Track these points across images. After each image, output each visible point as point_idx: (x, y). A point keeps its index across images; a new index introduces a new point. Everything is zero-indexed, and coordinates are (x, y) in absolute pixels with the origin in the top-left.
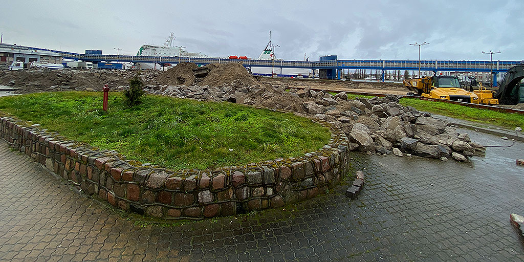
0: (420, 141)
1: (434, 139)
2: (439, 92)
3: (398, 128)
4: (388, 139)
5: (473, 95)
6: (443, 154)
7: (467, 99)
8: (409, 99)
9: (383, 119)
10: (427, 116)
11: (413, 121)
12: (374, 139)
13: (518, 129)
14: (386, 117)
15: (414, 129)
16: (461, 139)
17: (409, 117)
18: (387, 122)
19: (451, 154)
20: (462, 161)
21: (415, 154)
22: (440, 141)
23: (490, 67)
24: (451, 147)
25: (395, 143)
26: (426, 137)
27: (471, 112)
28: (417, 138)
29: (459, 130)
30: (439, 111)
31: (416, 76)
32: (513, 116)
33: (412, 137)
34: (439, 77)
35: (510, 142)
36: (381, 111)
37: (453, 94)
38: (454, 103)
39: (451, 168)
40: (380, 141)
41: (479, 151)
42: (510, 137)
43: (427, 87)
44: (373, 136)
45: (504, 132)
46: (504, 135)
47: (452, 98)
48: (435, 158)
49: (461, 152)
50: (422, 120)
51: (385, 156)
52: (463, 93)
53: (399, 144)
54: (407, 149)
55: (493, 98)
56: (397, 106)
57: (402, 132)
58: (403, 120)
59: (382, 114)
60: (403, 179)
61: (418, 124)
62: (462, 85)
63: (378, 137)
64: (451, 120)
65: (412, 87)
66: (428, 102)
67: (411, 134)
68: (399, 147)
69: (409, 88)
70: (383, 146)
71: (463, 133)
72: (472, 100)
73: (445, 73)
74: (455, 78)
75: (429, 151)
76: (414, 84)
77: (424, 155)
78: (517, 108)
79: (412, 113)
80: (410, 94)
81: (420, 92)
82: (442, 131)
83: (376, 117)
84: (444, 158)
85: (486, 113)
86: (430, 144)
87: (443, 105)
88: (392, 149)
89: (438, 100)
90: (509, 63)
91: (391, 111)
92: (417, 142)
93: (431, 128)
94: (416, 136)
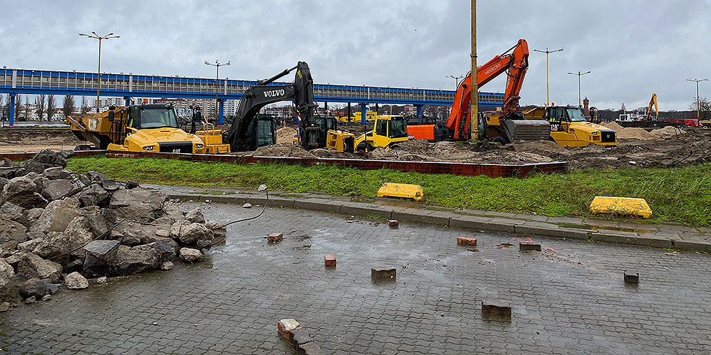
0: (122, 243)
1: (148, 231)
2: (140, 139)
3: (76, 226)
4: (51, 256)
5: (196, 139)
6: (165, 257)
7: (187, 147)
8: (84, 160)
9: (35, 211)
10: (131, 186)
11: (104, 202)
12: (15, 265)
13: (263, 187)
14: (40, 203)
15: (109, 220)
16: (192, 221)
17: (95, 194)
18: (46, 217)
19: (178, 253)
20: (196, 261)
21: (116, 275)
22: (159, 232)
23: (215, 89)
24: (177, 239)
25: (67, 260)
26: (132, 230)
27: (197, 169)
28: (116, 238)
29: (183, 207)
30: (148, 175)
31: (90, 109)
32: (255, 168)
33: (107, 236)
34: (142, 108)
35: (256, 211)
36: (29, 192)
37: (165, 139)
38: (169, 157)
39: (179, 279)
40: (33, 266)
41: (217, 236)
42: (254, 203)
43: (119, 128)
44: (12, 259)
45: (245, 196)
46: (246, 201)
47: (166, 148)
48: (152, 270)
49: (192, 244)
50: (123, 197)
51: (48, 300)
52: (179, 136)
53: (77, 262)
54: (99, 267)
55: (224, 142)
56: (64, 176)
57: (82, 232)
58: (82, 205)
59: (32, 199)
60: (98, 334)
61: (115, 207)
62: (180, 123)
63: (26, 259)
64: (167, 190)
65: (87, 131)
66: (123, 162)
67: (103, 230)
68: (78, 269)
69: (80, 135)
70: (41, 278)
71: (192, 209)
72: (194, 149)
73: (150, 100)
74: (168, 109)
75: (142, 259)
76: (92, 125)
77: (135, 270)
78: (257, 154)
79: (101, 185)
80: (82, 147)
81: (104, 140)
82: (159, 212)
83: (16, 210)
84: (168, 265)
85: (218, 168)
86: (142, 243)
87: (150, 163)
88: (62, 278)
89: (140, 155)
90: (241, 83)
91: (53, 188)
92: (117, 247)
93: (140, 210)
94: (115, 233)
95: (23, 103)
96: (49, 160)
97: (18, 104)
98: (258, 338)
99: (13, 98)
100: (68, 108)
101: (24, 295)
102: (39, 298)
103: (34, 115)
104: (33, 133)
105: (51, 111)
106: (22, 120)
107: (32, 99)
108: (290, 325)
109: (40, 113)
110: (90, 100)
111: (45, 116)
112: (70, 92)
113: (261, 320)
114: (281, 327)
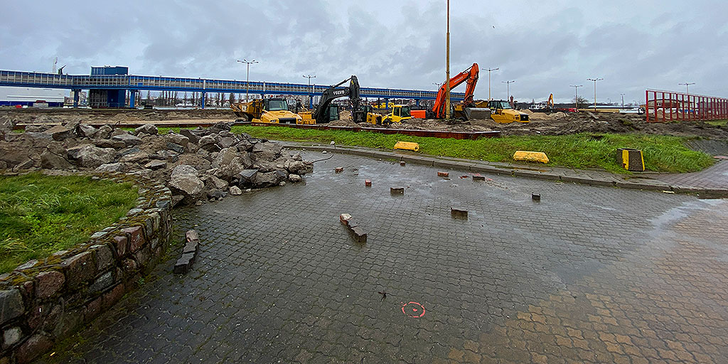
0: (259, 171)
1: (272, 165)
2: (270, 116)
3: (235, 161)
4: (222, 177)
5: (298, 117)
6: (281, 179)
7: (293, 121)
8: (240, 127)
9: (215, 153)
10: (264, 141)
11: (250, 150)
12: (205, 182)
13: (333, 142)
14: (218, 150)
15: (252, 159)
16: (296, 160)
17: (245, 145)
18: (220, 157)
19: (288, 177)
20: (298, 181)
21: (255, 188)
22: (278, 166)
23: (308, 90)
24: (288, 170)
25: (231, 180)
26: (264, 164)
27: (299, 132)
28: (256, 168)
29: (291, 152)
30: (272, 135)
31: (243, 101)
32: (329, 132)
33: (251, 167)
34: (269, 100)
35: (329, 155)
36: (212, 144)
37: (282, 117)
38: (284, 126)
39: (288, 191)
40: (213, 182)
41: (308, 168)
42: (328, 151)
43: (258, 110)
44: (203, 178)
45: (323, 147)
46: (324, 150)
47: (281, 121)
48: (275, 186)
49: (296, 172)
50: (259, 147)
51: (221, 200)
52: (290, 115)
53: (236, 180)
54: (247, 184)
55: (313, 118)
56: (229, 135)
57: (238, 165)
58: (239, 151)
59: (213, 147)
60: (246, 219)
61: (255, 152)
62: (290, 108)
63: (210, 179)
64: (283, 143)
65: (241, 112)
66: (260, 128)
67: (250, 164)
68: (236, 184)
69: (238, 114)
70: (218, 188)
71: (296, 154)
72: (297, 122)
73: (274, 96)
74: (284, 100)
75: (269, 180)
76: (244, 109)
77: (265, 186)
78: (329, 125)
79: (248, 140)
80: (239, 121)
81: (250, 117)
82: (278, 155)
83: (205, 153)
84: (283, 183)
85: (309, 131)
86: (269, 171)
87: (274, 129)
88: (228, 189)
89: (269, 125)
90: (322, 87)
91: (223, 142)
92: (256, 173)
93: (269, 154)
94: (255, 166)
95: (209, 97)
96: (222, 127)
97: (206, 98)
98: (329, 223)
99: (204, 95)
100: (232, 100)
101: (209, 197)
102: (217, 199)
103: (214, 104)
104: (214, 112)
105: (223, 101)
106: (208, 106)
107: (214, 94)
108: (346, 217)
109: (217, 102)
110: (243, 95)
111: (220, 104)
112: (232, 91)
113: (331, 214)
114: (342, 218)
